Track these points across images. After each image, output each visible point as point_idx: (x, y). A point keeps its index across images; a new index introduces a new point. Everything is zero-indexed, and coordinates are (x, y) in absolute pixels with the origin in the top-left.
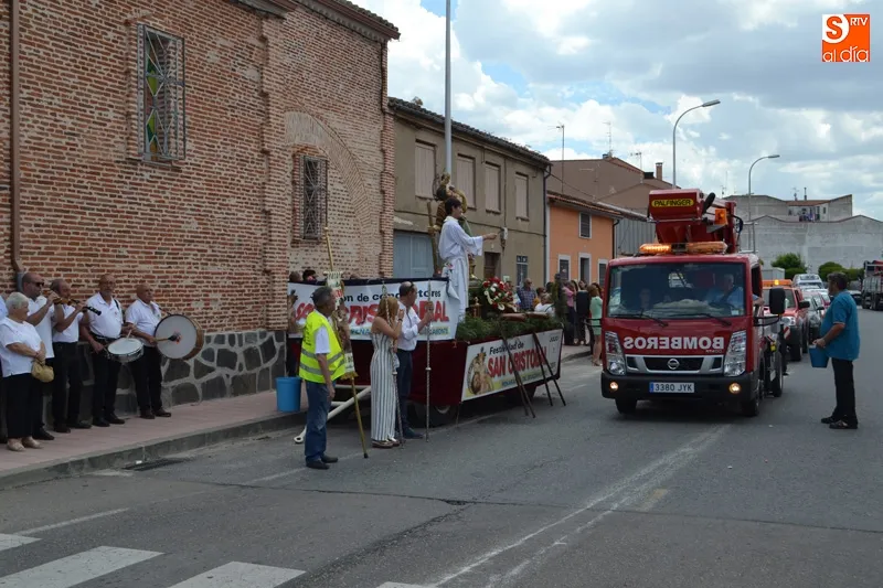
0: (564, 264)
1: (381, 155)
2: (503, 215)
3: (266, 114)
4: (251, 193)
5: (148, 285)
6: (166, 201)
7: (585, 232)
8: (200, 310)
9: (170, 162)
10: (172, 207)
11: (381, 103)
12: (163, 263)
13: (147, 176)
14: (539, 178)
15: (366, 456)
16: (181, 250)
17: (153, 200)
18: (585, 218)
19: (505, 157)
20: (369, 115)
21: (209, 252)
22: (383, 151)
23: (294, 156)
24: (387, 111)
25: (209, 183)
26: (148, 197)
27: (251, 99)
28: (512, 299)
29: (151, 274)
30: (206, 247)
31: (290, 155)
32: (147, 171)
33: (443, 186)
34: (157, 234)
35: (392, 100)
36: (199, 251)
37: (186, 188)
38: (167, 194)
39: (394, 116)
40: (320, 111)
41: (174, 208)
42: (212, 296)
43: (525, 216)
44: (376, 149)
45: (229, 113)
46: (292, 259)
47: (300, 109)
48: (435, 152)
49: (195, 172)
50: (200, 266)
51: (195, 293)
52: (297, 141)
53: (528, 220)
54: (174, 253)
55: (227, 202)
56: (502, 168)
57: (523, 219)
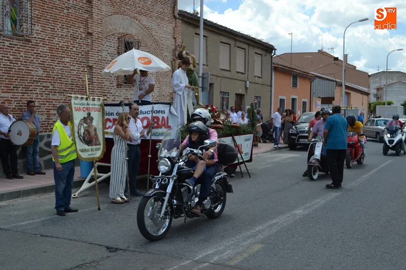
0: (282, 101)
1: (174, 40)
2: (246, 75)
3: (91, 13)
4: (80, 56)
5: (6, 105)
6: (21, 58)
7: (295, 85)
8: (44, 120)
9: (23, 36)
10: (25, 62)
11: (174, 12)
12: (19, 93)
13: (7, 43)
14: (268, 56)
15: (99, 209)
16: (31, 86)
17: (11, 57)
18: (295, 78)
19: (249, 45)
20: (167, 19)
21: (51, 87)
22: (175, 38)
23: (119, 38)
24: (178, 16)
25: (51, 49)
26: (8, 56)
27: (81, 4)
28: (219, 117)
29: (10, 99)
30: (49, 84)
31: (116, 38)
32: (7, 41)
33: (181, 52)
34: (14, 77)
35: (180, 11)
36: (43, 87)
37: (35, 52)
38: (22, 54)
39: (182, 20)
40: (136, 15)
41: (27, 62)
42: (52, 112)
43: (260, 76)
44: (170, 37)
45: (65, 11)
46: (117, 94)
47: (123, 13)
48: (207, 40)
49: (42, 43)
50: (44, 95)
51: (40, 110)
52: (121, 31)
53: (261, 78)
54: (26, 88)
55: (63, 60)
56: (247, 50)
57: (258, 77)
